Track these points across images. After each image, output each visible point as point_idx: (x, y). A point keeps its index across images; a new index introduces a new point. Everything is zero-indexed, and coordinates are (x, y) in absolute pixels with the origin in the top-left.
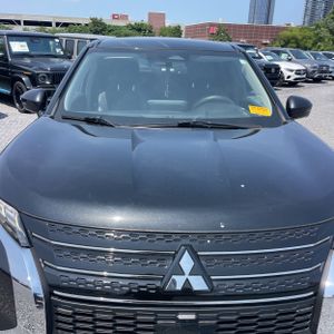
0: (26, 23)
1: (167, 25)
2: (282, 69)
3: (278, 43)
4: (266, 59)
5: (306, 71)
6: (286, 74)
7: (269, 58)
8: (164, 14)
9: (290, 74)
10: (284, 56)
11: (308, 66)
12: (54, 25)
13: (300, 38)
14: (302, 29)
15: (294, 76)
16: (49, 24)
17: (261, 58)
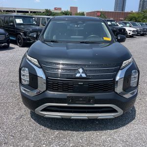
0: (18, 12)
1: (78, 12)
2: (127, 30)
3: (127, 20)
4: (120, 26)
5: (137, 31)
6: (128, 32)
7: (121, 25)
8: (77, 8)
9: (130, 32)
10: (128, 25)
11: (138, 29)
12: (29, 12)
13: (137, 17)
14: (138, 13)
15: (132, 33)
16: (28, 12)
17: (117, 25)
